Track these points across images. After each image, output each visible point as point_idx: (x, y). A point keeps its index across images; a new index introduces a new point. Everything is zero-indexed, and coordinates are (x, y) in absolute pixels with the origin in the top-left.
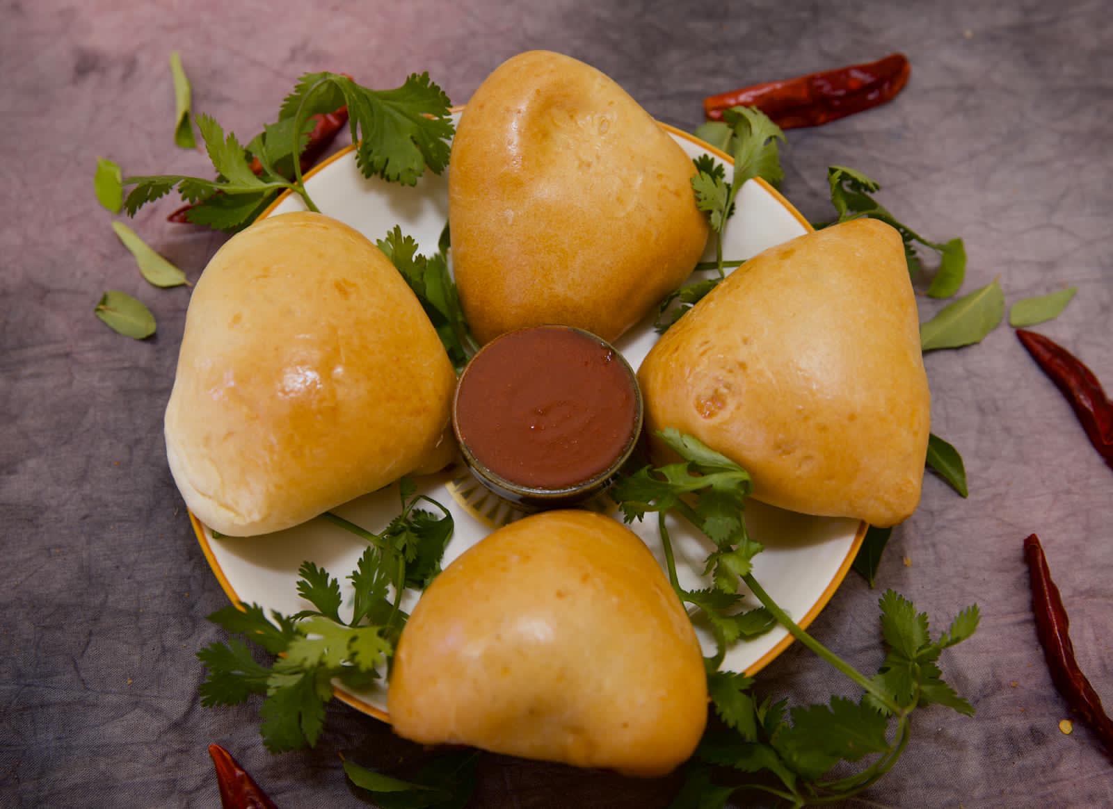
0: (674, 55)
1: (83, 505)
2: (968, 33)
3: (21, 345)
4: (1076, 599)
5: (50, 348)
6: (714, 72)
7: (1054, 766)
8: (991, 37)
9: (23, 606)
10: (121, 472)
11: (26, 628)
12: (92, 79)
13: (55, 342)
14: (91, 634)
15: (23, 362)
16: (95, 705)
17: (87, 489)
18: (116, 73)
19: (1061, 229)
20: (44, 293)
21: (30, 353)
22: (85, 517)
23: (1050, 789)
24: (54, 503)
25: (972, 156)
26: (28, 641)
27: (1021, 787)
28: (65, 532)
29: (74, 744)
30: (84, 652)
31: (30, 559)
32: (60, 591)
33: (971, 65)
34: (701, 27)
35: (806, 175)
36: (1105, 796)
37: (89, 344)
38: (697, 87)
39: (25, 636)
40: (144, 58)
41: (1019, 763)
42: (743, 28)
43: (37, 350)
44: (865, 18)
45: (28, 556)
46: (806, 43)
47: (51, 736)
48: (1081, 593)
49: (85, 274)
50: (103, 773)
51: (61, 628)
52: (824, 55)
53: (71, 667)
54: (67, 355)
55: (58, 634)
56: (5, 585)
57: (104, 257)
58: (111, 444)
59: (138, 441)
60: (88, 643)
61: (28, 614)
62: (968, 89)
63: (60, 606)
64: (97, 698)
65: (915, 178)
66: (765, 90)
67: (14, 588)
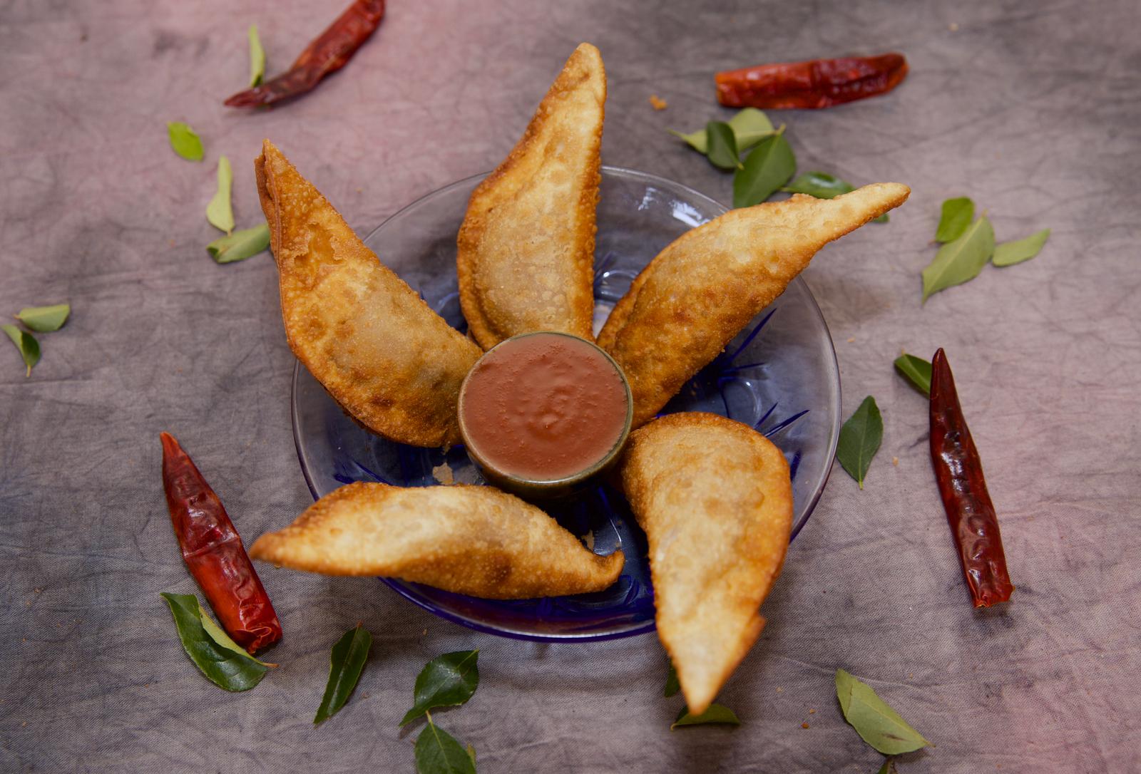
0: (688, 42)
1: (148, 406)
2: (954, 26)
3: (99, 272)
4: (1043, 503)
5: (124, 276)
6: (725, 56)
7: (1022, 647)
8: (975, 30)
9: (92, 490)
10: (183, 379)
11: (94, 507)
12: (169, 55)
13: (129, 270)
14: (150, 514)
15: (101, 286)
16: (151, 575)
17: (153, 392)
18: (191, 50)
19: (1038, 189)
20: (120, 230)
21: (106, 279)
22: (150, 416)
23: (1019, 665)
24: (123, 404)
25: (957, 127)
26: (94, 518)
27: (992, 665)
28: (132, 428)
29: (131, 606)
30: (143, 529)
31: (100, 450)
32: (124, 478)
33: (956, 53)
34: (713, 18)
35: (806, 142)
36: (1069, 672)
37: (158, 273)
38: (708, 68)
39: (93, 515)
40: (215, 39)
41: (990, 642)
42: (750, 19)
43: (113, 276)
44: (861, 13)
45: (97, 448)
46: (807, 33)
47: (111, 598)
48: (1048, 498)
49: (158, 215)
50: (156, 631)
51: (123, 507)
52: (823, 43)
53: (131, 541)
54: (139, 282)
55: (121, 513)
56: (77, 471)
57: (174, 201)
58: (175, 356)
59: (199, 354)
60: (148, 521)
61: (95, 496)
62: (955, 73)
63: (124, 489)
64: (153, 568)
65: (905, 146)
66: (772, 71)
67: (85, 475)
